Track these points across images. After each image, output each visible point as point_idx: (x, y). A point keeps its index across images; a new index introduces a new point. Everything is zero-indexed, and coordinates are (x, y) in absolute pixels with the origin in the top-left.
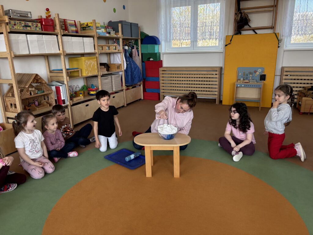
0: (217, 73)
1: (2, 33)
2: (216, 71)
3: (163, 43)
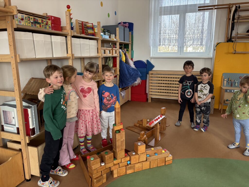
3: (151, 47)
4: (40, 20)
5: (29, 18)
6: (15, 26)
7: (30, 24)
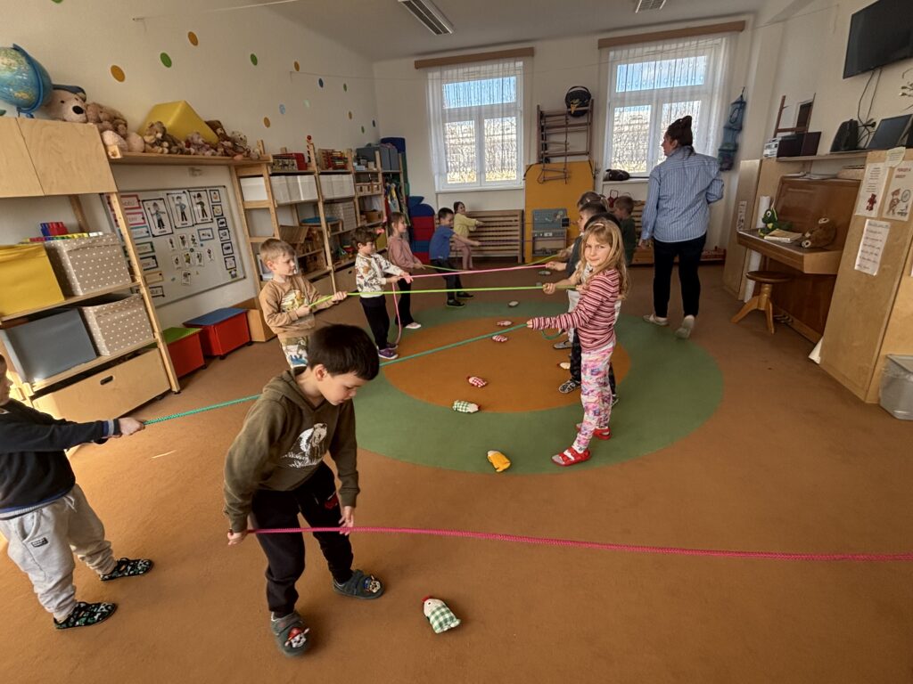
0: (518, 218)
1: (261, 176)
2: (516, 216)
3: (436, 178)
6: (270, 173)
7: (280, 167)
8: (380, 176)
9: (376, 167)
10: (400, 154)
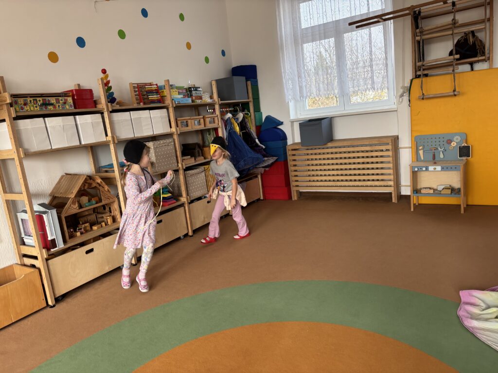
0: (390, 147)
2: (388, 144)
3: (291, 104)
4: (53, 100)
5: (35, 101)
6: (14, 115)
7: (38, 108)
8: (217, 107)
9: (211, 97)
10: (249, 83)
